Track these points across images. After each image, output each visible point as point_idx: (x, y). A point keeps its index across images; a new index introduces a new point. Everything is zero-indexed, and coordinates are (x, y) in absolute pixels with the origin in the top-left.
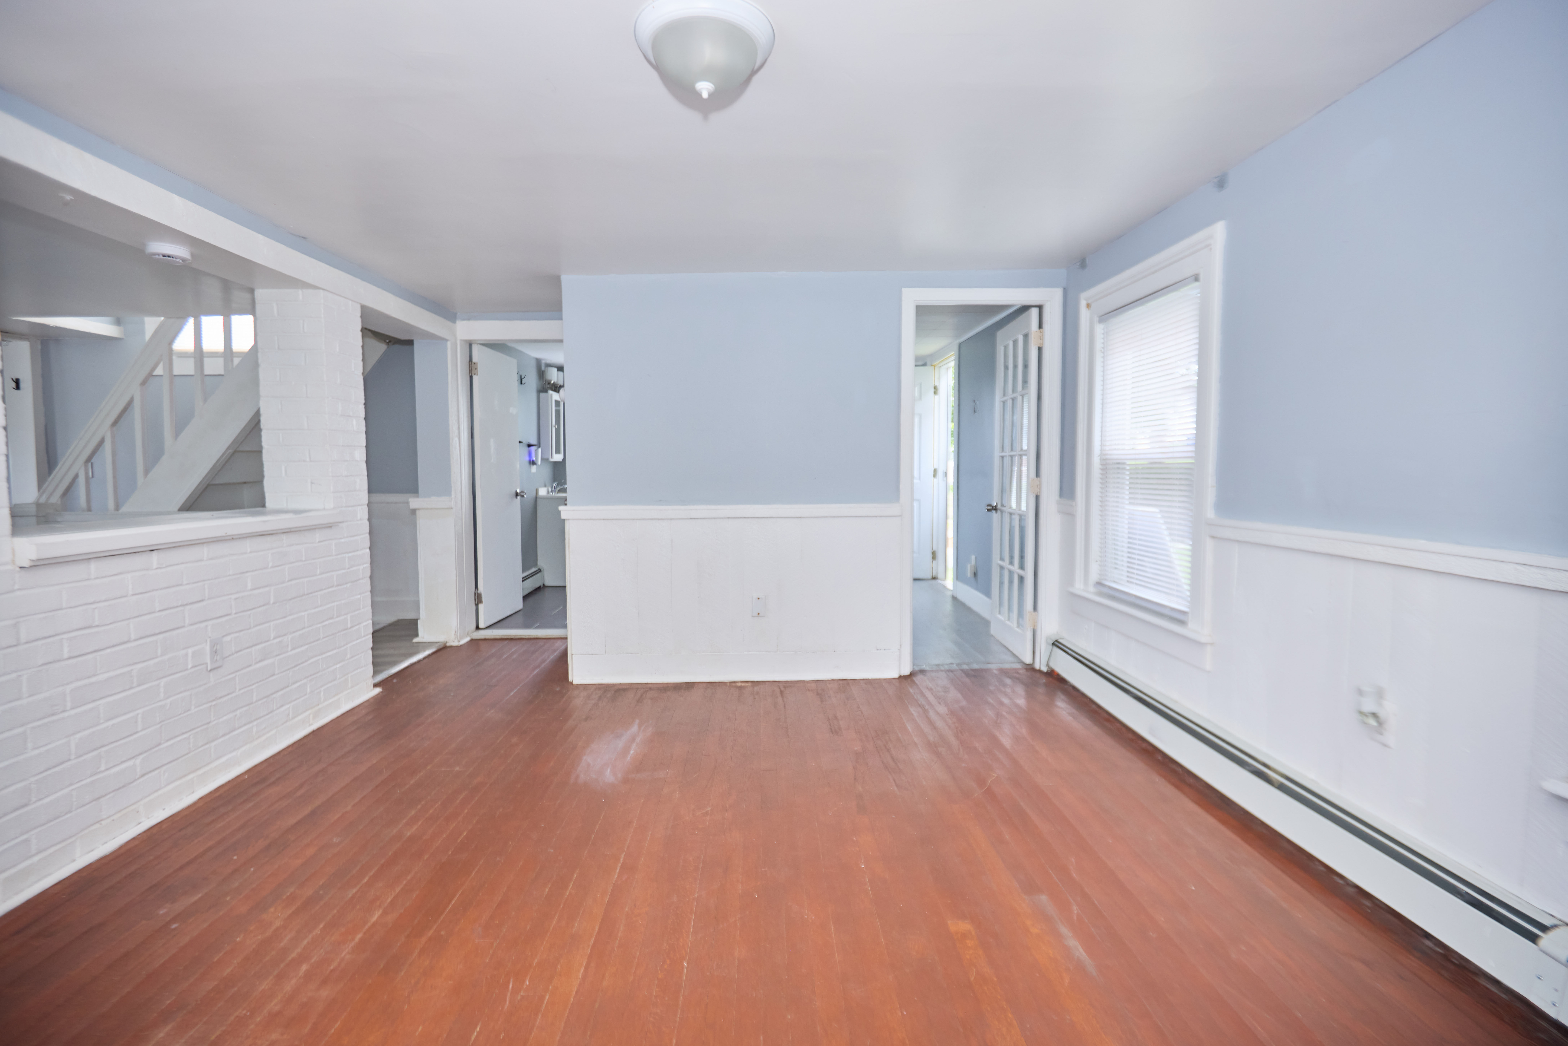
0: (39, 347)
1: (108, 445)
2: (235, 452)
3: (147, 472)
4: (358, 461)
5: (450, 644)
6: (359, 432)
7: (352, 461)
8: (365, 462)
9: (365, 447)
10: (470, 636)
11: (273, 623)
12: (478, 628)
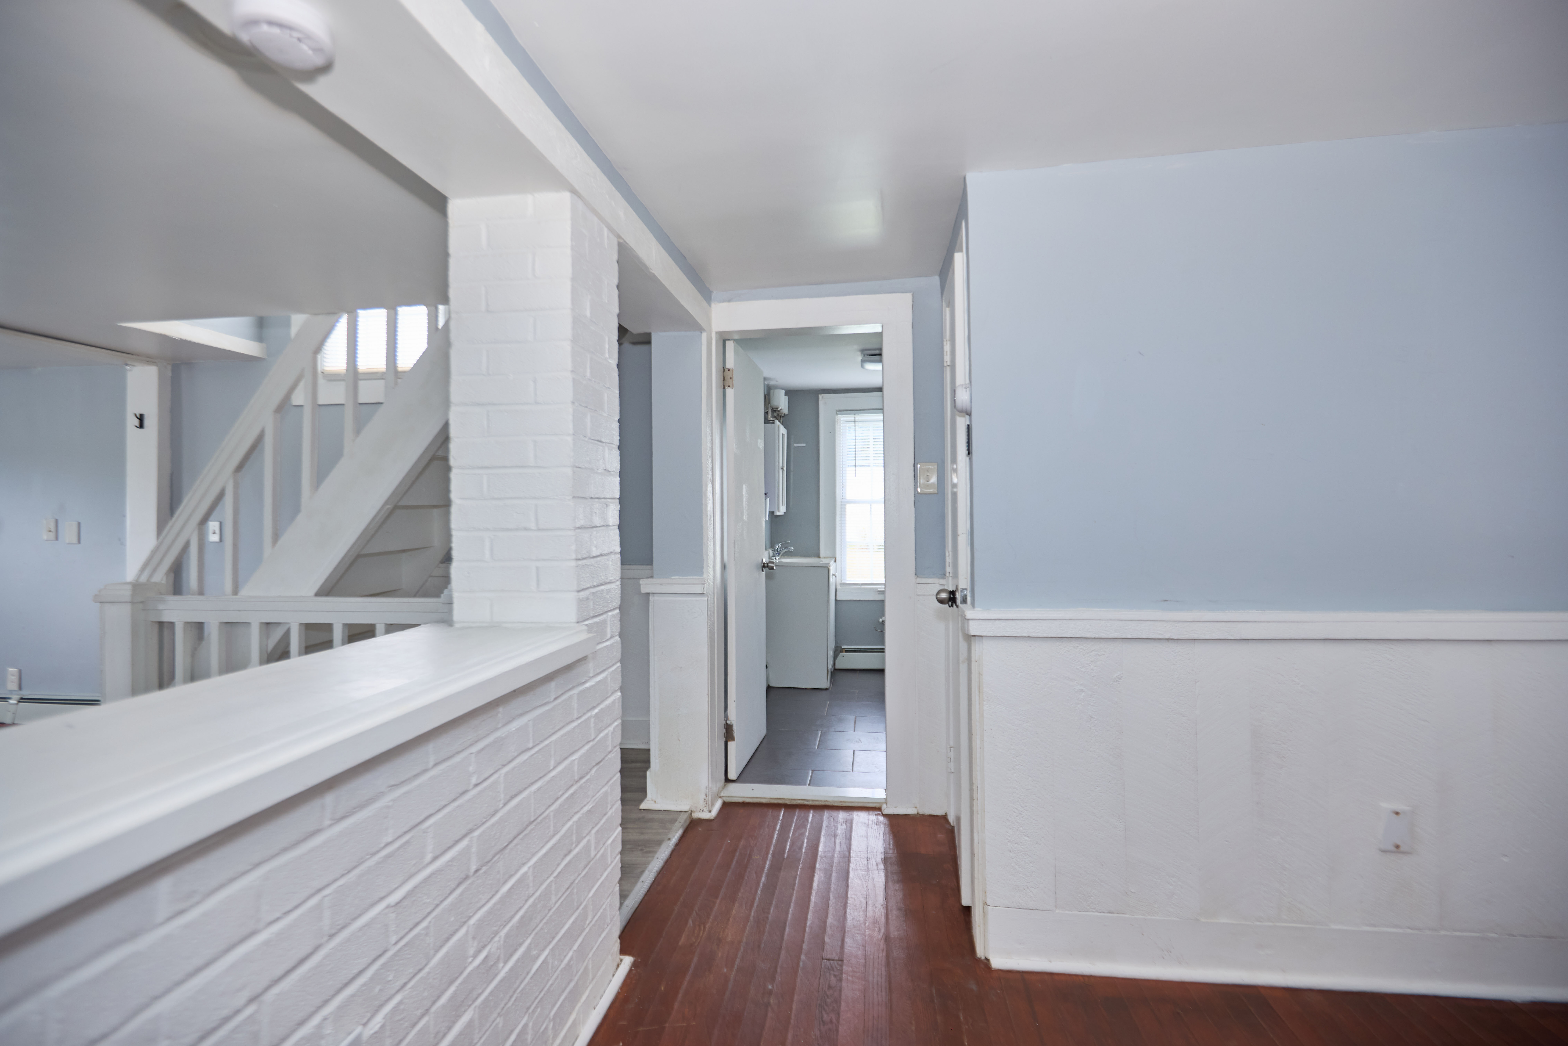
0: (170, 374)
1: (228, 499)
2: (396, 507)
3: (276, 537)
4: (610, 526)
5: (697, 815)
6: (612, 473)
7: (603, 526)
8: (617, 527)
9: (618, 500)
10: (721, 797)
11: (472, 921)
12: (727, 780)
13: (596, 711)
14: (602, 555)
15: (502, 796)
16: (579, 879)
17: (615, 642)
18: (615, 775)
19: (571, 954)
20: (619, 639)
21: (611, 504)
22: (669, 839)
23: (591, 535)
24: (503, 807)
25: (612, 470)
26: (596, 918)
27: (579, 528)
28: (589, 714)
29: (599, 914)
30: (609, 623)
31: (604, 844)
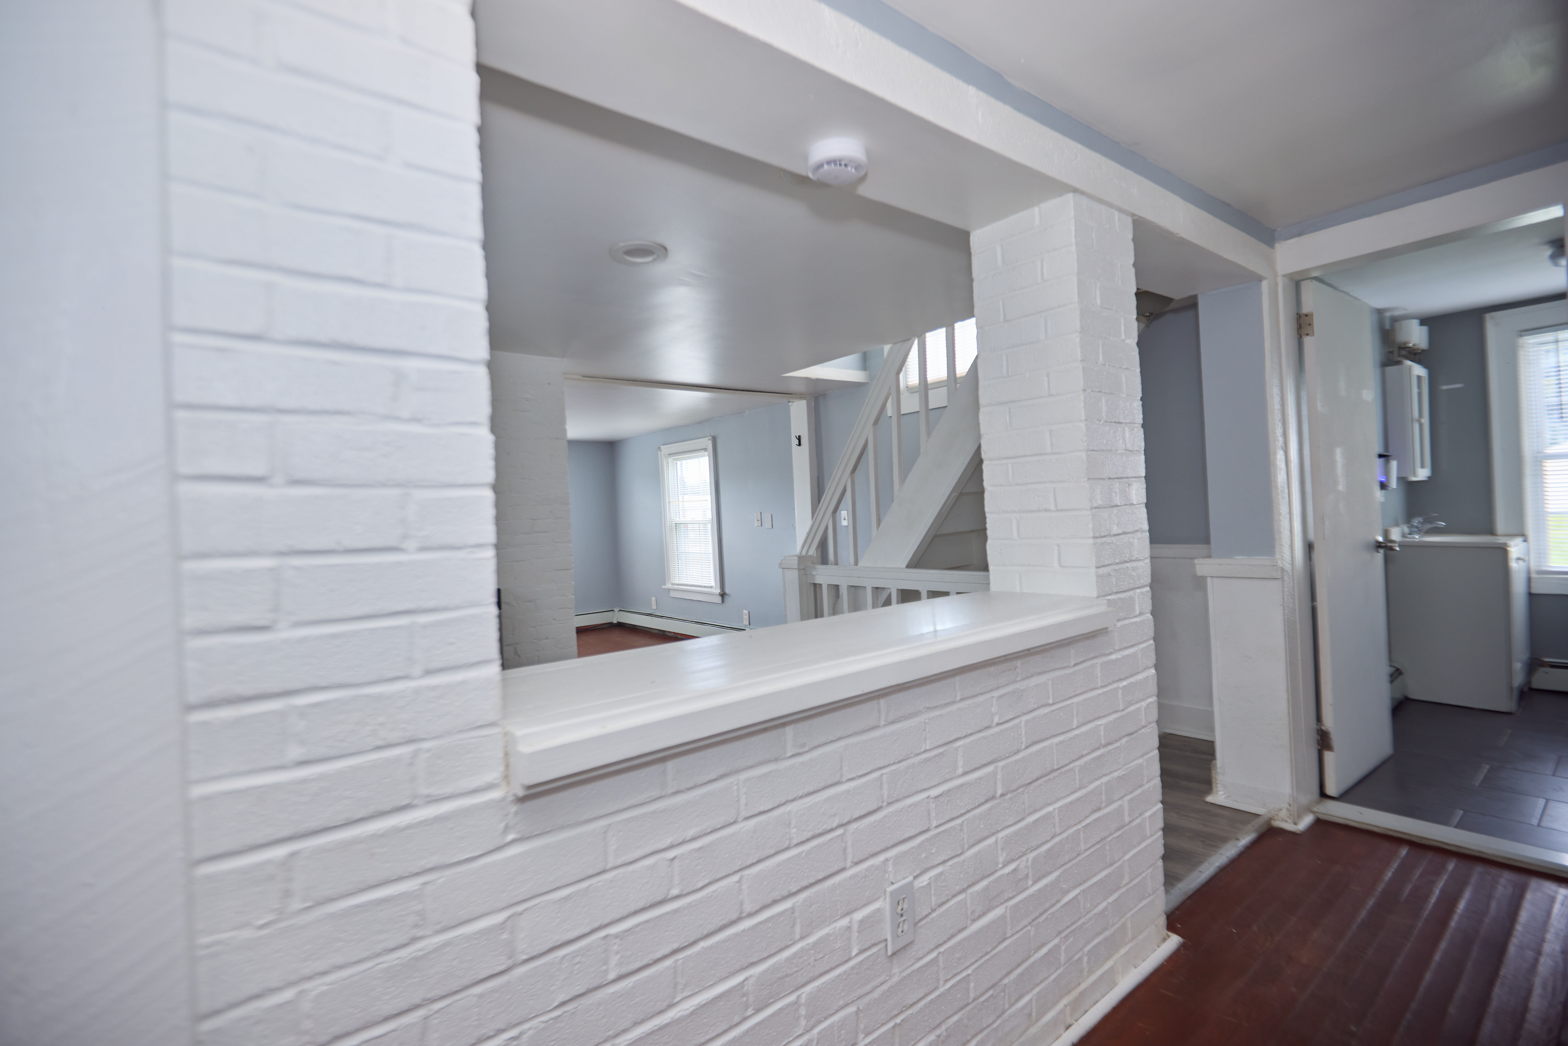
0: (813, 404)
1: (849, 493)
2: (960, 494)
3: (879, 522)
4: (1135, 505)
5: (1278, 824)
6: (1135, 452)
7: (1126, 505)
8: (1144, 505)
9: (1144, 479)
10: (1313, 812)
11: (1001, 835)
12: (1323, 795)
13: (1125, 683)
14: (1124, 533)
15: (1024, 739)
16: (1111, 837)
17: (1146, 620)
18: (1151, 751)
19: (1104, 904)
20: (1151, 617)
21: (1134, 483)
22: (1238, 839)
23: (1110, 514)
24: (1025, 749)
25: (1135, 449)
26: (1134, 882)
27: (1096, 508)
28: (1115, 685)
29: (1138, 880)
30: (1137, 599)
31: (1141, 815)
